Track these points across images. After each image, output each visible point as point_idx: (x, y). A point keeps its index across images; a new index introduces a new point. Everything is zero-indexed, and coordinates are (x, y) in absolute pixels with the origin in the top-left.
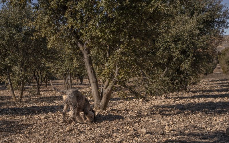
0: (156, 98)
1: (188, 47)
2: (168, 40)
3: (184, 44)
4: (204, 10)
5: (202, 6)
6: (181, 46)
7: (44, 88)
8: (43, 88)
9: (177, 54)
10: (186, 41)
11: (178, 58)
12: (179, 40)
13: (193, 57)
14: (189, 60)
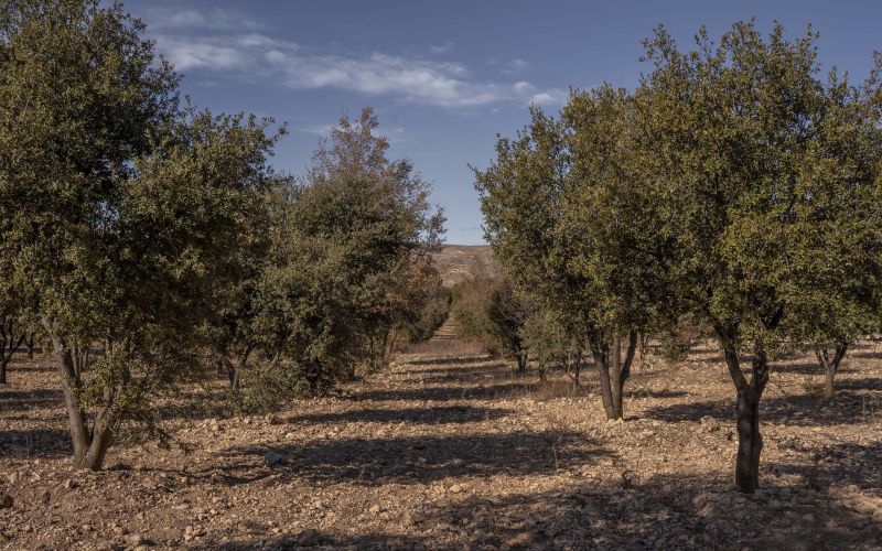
0: (250, 423)
1: (319, 311)
2: (279, 292)
3: (311, 305)
4: (374, 219)
5: (371, 210)
6: (305, 308)
7: (24, 361)
8: (20, 361)
9: (297, 326)
10: (317, 299)
11: (298, 334)
12: (302, 294)
13: (330, 333)
14: (322, 340)
